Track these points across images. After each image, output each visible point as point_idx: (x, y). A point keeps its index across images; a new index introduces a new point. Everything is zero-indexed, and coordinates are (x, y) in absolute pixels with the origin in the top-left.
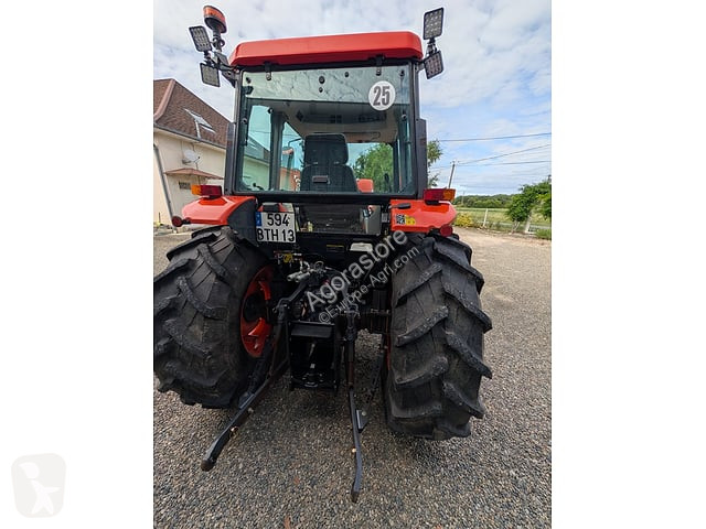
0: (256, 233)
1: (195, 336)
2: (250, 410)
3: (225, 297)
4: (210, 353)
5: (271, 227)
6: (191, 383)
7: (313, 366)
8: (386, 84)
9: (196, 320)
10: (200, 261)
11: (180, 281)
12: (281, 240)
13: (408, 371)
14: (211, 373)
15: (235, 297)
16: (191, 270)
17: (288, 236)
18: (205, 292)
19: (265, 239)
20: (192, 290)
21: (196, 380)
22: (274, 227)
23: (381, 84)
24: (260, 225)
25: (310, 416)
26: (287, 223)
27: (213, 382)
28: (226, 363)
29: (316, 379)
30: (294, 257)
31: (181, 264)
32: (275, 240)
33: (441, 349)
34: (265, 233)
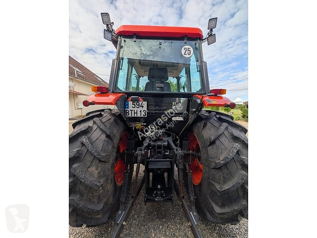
0: (126, 112)
1: (92, 174)
2: (124, 223)
3: (110, 147)
4: (102, 185)
5: (133, 109)
6: (86, 210)
7: (159, 187)
8: (189, 47)
9: (93, 164)
10: (95, 127)
11: (84, 139)
12: (139, 115)
13: (225, 182)
14: (99, 200)
15: (115, 147)
16: (90, 132)
17: (143, 113)
18: (100, 145)
19: (130, 116)
20: (92, 144)
21: (89, 207)
22: (136, 109)
23: (187, 47)
24: (128, 108)
25: (153, 220)
26: (143, 107)
27: (101, 206)
28: (108, 192)
29: (162, 195)
30: (142, 125)
31: (84, 129)
32: (136, 116)
33: (240, 167)
34: (130, 112)
